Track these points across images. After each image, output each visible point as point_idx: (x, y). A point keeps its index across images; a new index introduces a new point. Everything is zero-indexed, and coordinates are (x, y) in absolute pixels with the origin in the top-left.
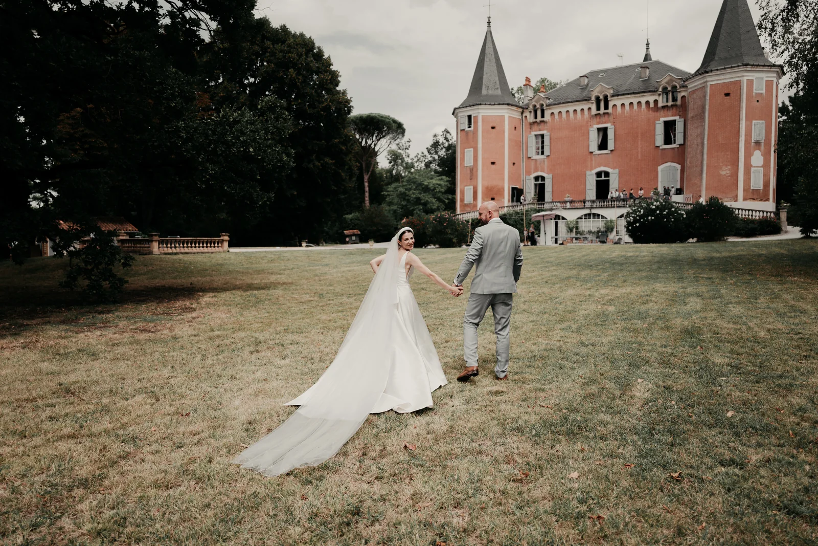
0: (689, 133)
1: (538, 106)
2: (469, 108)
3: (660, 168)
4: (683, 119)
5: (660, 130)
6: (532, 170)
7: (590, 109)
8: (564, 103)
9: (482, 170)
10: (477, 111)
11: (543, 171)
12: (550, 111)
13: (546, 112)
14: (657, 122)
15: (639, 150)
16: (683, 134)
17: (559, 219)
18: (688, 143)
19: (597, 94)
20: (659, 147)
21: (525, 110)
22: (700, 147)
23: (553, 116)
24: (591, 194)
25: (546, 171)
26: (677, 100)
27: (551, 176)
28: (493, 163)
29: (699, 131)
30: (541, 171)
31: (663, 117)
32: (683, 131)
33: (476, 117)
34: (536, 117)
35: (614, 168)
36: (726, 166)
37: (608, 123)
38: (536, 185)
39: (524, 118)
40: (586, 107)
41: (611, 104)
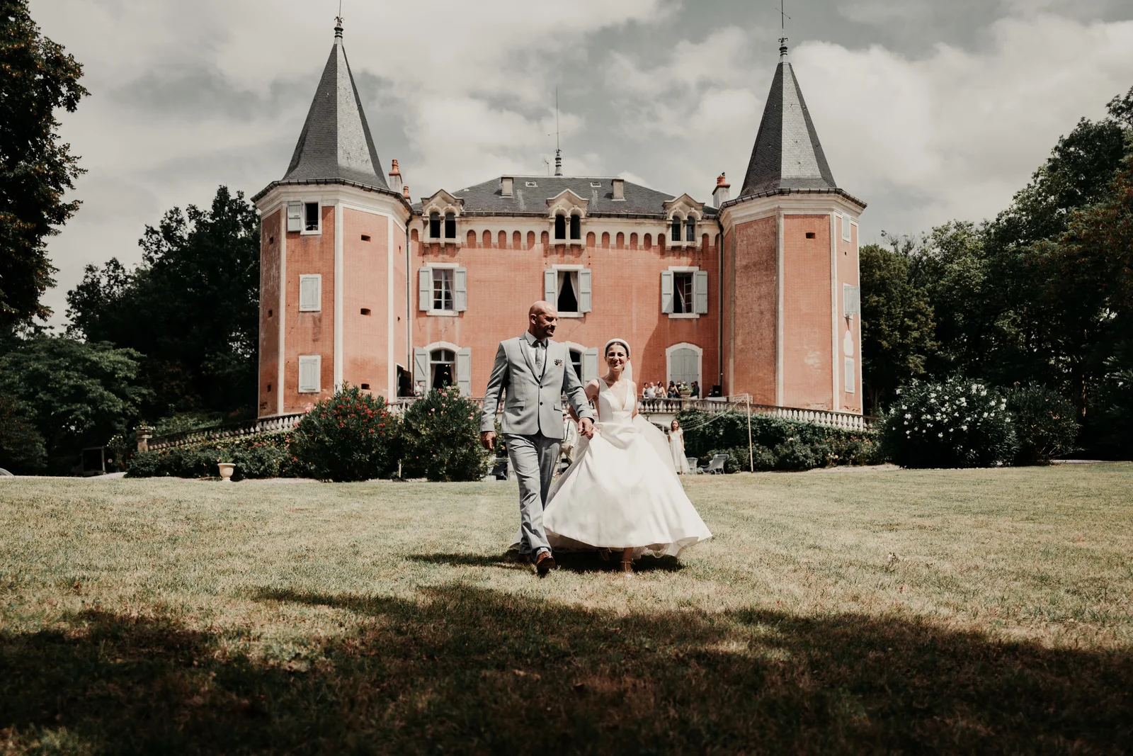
0: (737, 292)
1: (442, 215)
2: (312, 188)
3: (669, 351)
4: (706, 273)
5: (668, 286)
6: (429, 339)
7: (545, 234)
8: (497, 215)
9: (345, 321)
10: (333, 197)
11: (450, 340)
12: (466, 228)
13: (458, 228)
14: (664, 272)
15: (634, 316)
16: (706, 297)
18: (737, 310)
19: (560, 209)
20: (667, 314)
21: (414, 217)
23: (471, 237)
25: (457, 341)
26: (694, 240)
27: (468, 350)
28: (365, 312)
29: (764, 289)
31: (672, 265)
33: (327, 210)
34: (436, 234)
35: (589, 346)
36: (813, 350)
37: (578, 264)
38: (433, 367)
39: (410, 232)
40: (538, 229)
41: (584, 230)
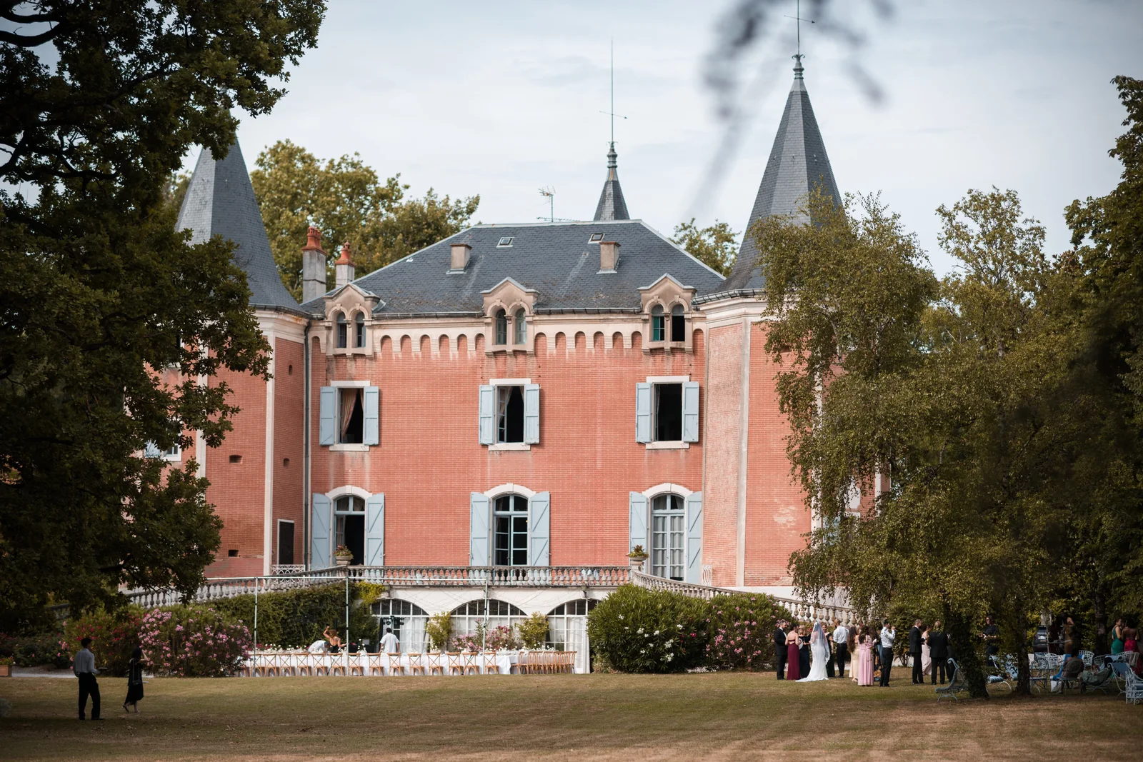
0: (709, 421)
1: (348, 317)
4: (697, 386)
5: (645, 404)
6: (331, 483)
7: (480, 337)
8: (417, 316)
9: (208, 474)
11: (359, 483)
12: (380, 333)
13: (368, 333)
14: (641, 385)
15: (599, 447)
16: (697, 418)
17: (406, 612)
18: (708, 444)
19: (498, 303)
20: (642, 444)
21: (313, 324)
22: (733, 458)
23: (385, 346)
24: (481, 550)
25: (368, 483)
26: (682, 339)
27: (380, 497)
28: (235, 459)
30: (356, 484)
31: (652, 375)
32: (697, 412)
34: (342, 342)
35: (537, 489)
36: (788, 504)
37: (524, 377)
38: (338, 519)
39: (310, 342)
40: (471, 332)
41: (531, 332)
